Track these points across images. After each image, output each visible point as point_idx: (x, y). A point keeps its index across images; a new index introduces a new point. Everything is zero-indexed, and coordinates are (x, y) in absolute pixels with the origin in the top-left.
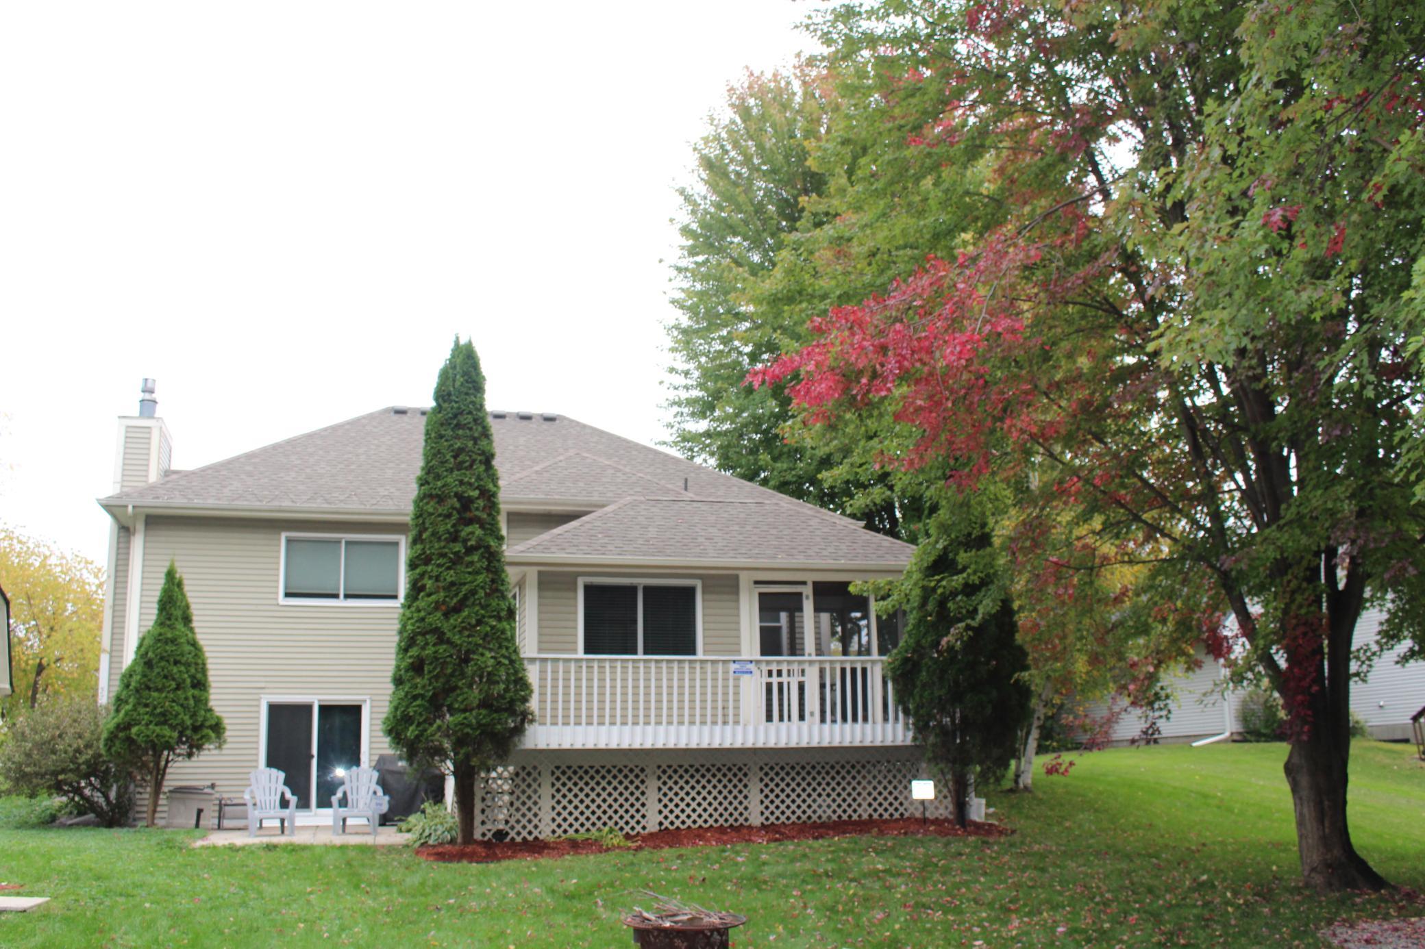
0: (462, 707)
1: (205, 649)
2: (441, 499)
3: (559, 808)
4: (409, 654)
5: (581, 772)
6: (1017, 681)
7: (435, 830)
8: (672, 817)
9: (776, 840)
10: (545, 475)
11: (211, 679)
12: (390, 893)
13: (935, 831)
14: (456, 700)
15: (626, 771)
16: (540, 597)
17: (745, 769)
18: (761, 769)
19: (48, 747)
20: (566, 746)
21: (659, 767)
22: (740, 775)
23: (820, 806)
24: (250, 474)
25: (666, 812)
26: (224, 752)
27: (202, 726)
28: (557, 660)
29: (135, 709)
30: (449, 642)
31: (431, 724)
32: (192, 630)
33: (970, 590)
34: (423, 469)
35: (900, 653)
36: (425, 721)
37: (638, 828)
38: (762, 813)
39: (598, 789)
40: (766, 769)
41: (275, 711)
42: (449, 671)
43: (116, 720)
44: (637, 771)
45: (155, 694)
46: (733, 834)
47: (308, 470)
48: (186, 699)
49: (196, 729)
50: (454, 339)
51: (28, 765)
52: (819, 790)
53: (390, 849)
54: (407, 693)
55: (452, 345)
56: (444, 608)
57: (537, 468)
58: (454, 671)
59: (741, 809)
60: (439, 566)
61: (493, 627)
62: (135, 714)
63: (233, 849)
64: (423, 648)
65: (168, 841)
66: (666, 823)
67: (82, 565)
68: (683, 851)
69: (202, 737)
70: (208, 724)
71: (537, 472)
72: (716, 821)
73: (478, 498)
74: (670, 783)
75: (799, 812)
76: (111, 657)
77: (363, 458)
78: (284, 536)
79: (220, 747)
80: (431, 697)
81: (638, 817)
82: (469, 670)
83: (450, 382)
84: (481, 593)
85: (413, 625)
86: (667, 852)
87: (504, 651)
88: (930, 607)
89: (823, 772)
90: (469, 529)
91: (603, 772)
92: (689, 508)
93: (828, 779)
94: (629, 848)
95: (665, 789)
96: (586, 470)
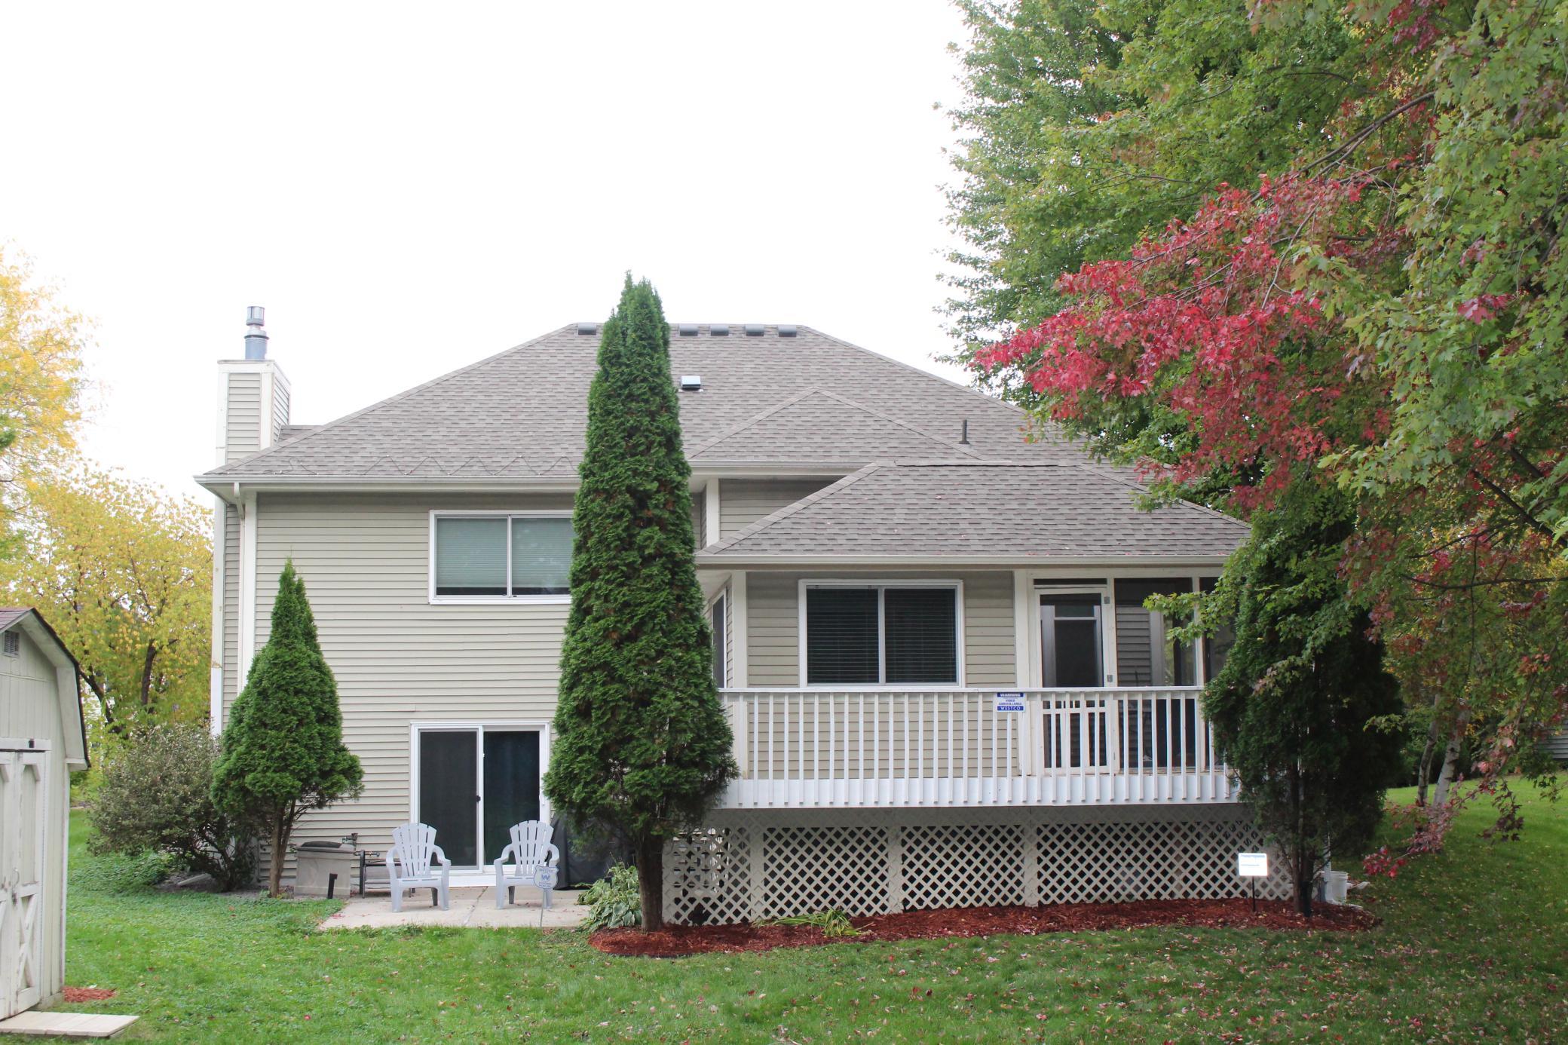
0: (639, 762)
1: (334, 670)
2: (609, 496)
3: (773, 882)
4: (574, 695)
5: (801, 836)
6: (1373, 728)
7: (617, 910)
8: (920, 894)
9: (1049, 930)
10: (771, 426)
11: (342, 708)
12: (536, 1010)
13: (1266, 921)
14: (631, 753)
15: (860, 834)
16: (749, 607)
17: (1017, 832)
18: (1039, 831)
19: (149, 794)
20: (779, 804)
21: (903, 829)
22: (1011, 839)
23: (1117, 881)
24: (388, 433)
25: (912, 887)
26: (362, 801)
27: (332, 771)
28: (766, 695)
29: (248, 752)
30: (621, 680)
31: (601, 785)
32: (316, 648)
33: (1308, 607)
34: (587, 455)
35: (1220, 683)
36: (594, 780)
37: (876, 908)
38: (1040, 889)
39: (824, 858)
40: (1046, 832)
41: (429, 740)
42: (622, 717)
43: (226, 765)
44: (874, 834)
45: (273, 733)
46: (996, 921)
47: (463, 424)
48: (311, 738)
49: (325, 775)
50: (625, 278)
51: (125, 818)
52: (1117, 859)
53: (560, 934)
54: (571, 744)
55: (622, 287)
56: (615, 636)
57: (758, 417)
58: (629, 716)
59: (1011, 883)
60: (608, 582)
61: (678, 660)
62: (249, 757)
63: (367, 933)
64: (590, 689)
65: (289, 922)
66: (913, 902)
67: (198, 515)
68: (924, 945)
69: (333, 785)
70: (339, 767)
71: (759, 423)
72: (978, 899)
73: (658, 491)
74: (918, 850)
75: (1089, 889)
76: (224, 671)
77: (534, 402)
78: (432, 515)
79: (356, 796)
80: (601, 751)
81: (876, 893)
82: (647, 715)
83: (619, 340)
84: (662, 616)
85: (577, 658)
86: (903, 946)
87: (692, 690)
88: (1260, 624)
89: (1123, 836)
90: (646, 533)
91: (830, 835)
92: (953, 476)
93: (1129, 845)
94: (856, 939)
95: (911, 857)
96: (825, 417)
